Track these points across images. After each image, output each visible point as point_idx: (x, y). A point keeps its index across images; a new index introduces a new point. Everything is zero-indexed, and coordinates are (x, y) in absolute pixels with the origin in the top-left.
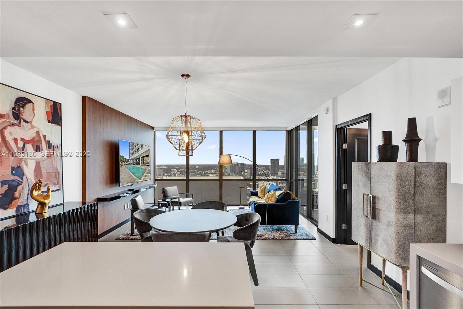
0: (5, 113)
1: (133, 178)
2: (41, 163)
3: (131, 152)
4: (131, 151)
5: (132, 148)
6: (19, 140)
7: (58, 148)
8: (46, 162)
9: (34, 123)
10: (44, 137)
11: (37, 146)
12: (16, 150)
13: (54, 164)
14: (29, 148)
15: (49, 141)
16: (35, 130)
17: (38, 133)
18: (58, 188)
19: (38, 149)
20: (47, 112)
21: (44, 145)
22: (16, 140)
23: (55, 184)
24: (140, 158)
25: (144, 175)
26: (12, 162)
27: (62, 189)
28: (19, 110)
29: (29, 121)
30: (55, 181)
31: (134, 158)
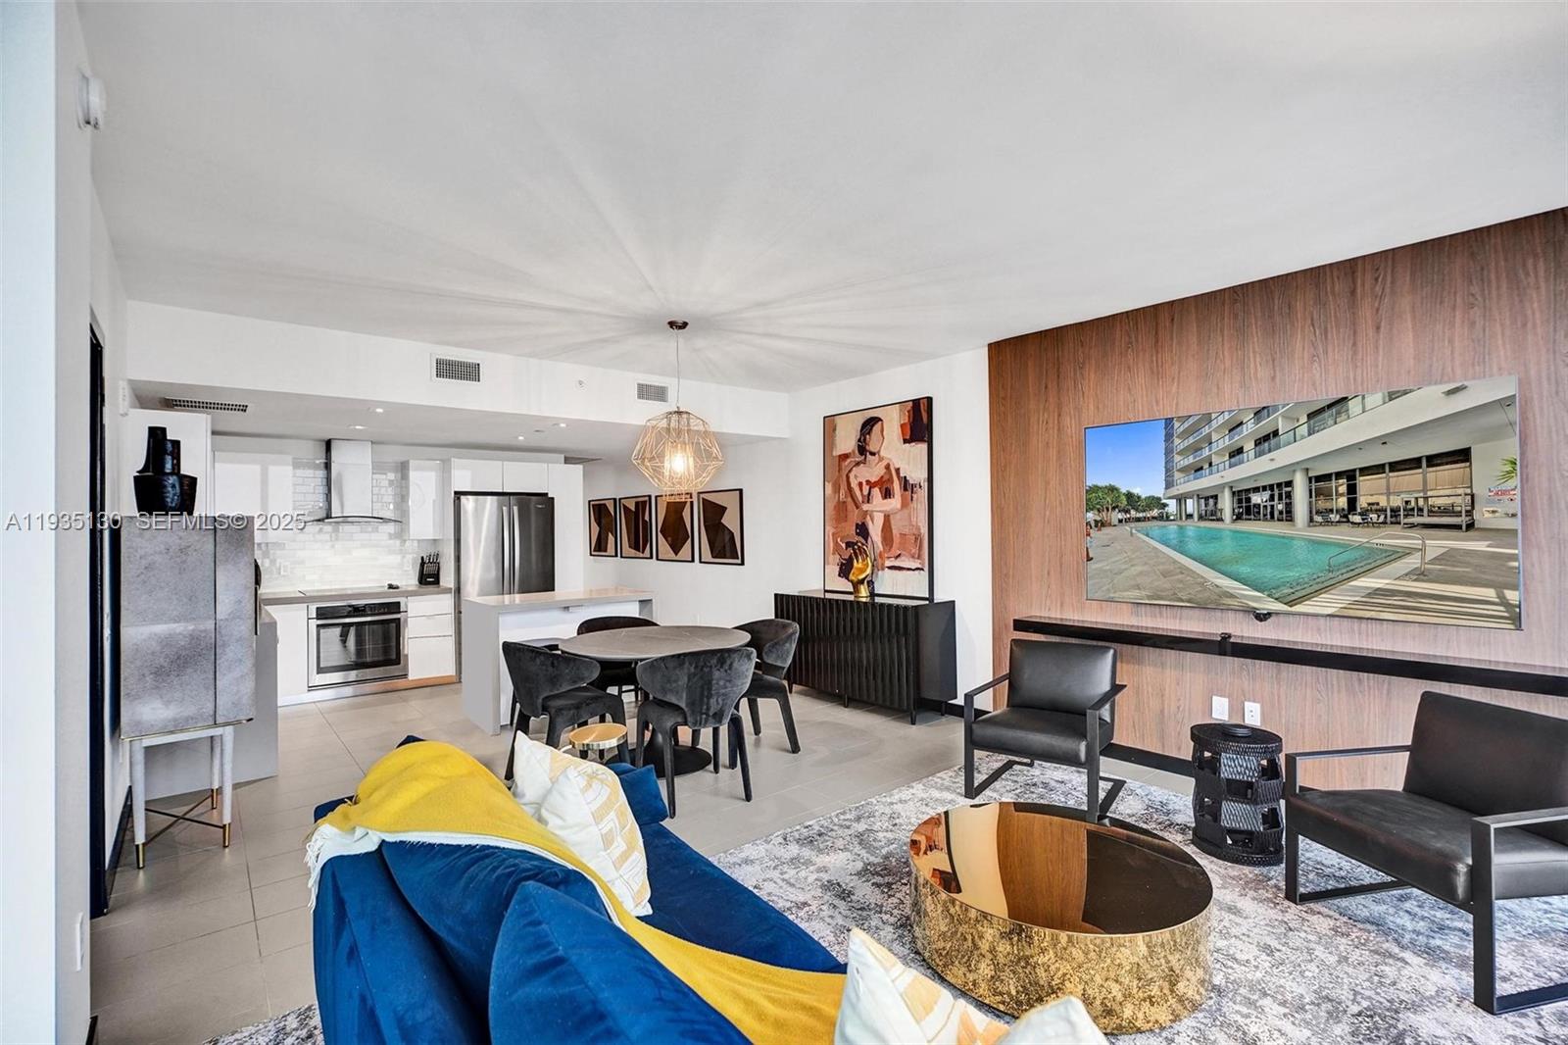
0: (850, 451)
1: (1203, 583)
2: (891, 517)
3: (1181, 461)
4: (1177, 458)
5: (1191, 440)
6: (864, 483)
7: (920, 487)
8: (898, 516)
9: (882, 453)
10: (898, 470)
11: (886, 489)
12: (860, 499)
13: (914, 520)
14: (876, 492)
15: (905, 477)
16: (884, 463)
17: (888, 467)
18: (920, 566)
19: (887, 494)
20: (902, 426)
21: (896, 486)
22: (860, 484)
23: (913, 557)
24: (1289, 484)
25: (1352, 583)
26: (855, 517)
27: (926, 569)
28: (865, 439)
29: (876, 451)
30: (913, 551)
31: (1222, 487)
